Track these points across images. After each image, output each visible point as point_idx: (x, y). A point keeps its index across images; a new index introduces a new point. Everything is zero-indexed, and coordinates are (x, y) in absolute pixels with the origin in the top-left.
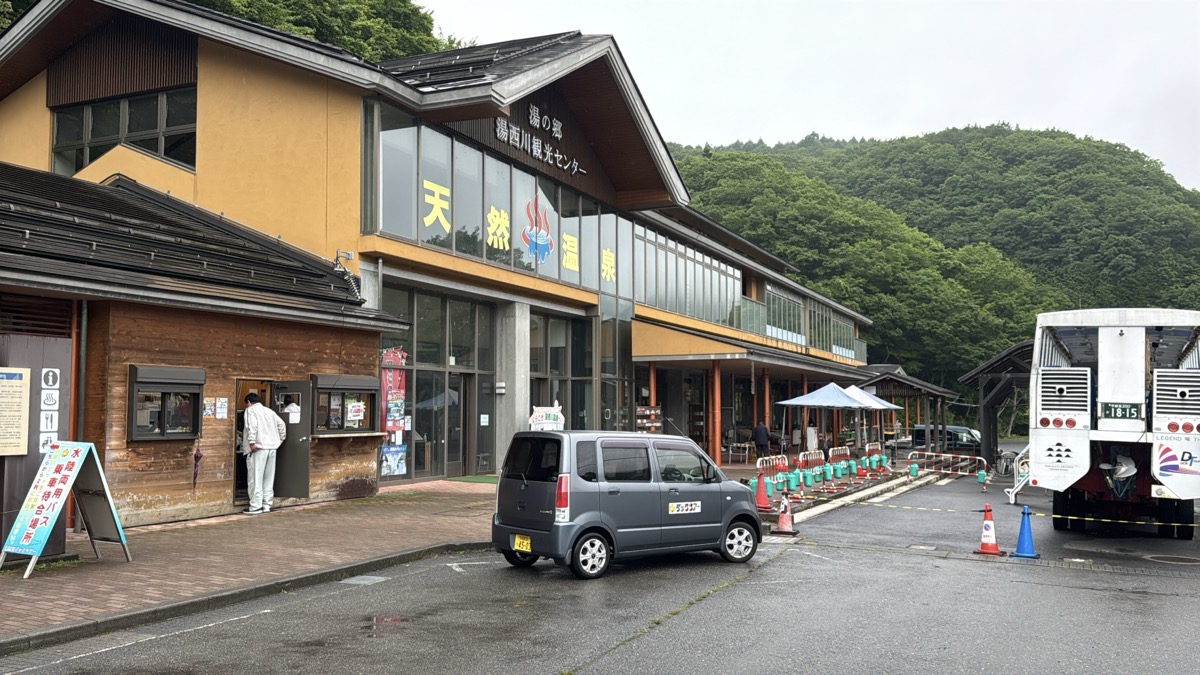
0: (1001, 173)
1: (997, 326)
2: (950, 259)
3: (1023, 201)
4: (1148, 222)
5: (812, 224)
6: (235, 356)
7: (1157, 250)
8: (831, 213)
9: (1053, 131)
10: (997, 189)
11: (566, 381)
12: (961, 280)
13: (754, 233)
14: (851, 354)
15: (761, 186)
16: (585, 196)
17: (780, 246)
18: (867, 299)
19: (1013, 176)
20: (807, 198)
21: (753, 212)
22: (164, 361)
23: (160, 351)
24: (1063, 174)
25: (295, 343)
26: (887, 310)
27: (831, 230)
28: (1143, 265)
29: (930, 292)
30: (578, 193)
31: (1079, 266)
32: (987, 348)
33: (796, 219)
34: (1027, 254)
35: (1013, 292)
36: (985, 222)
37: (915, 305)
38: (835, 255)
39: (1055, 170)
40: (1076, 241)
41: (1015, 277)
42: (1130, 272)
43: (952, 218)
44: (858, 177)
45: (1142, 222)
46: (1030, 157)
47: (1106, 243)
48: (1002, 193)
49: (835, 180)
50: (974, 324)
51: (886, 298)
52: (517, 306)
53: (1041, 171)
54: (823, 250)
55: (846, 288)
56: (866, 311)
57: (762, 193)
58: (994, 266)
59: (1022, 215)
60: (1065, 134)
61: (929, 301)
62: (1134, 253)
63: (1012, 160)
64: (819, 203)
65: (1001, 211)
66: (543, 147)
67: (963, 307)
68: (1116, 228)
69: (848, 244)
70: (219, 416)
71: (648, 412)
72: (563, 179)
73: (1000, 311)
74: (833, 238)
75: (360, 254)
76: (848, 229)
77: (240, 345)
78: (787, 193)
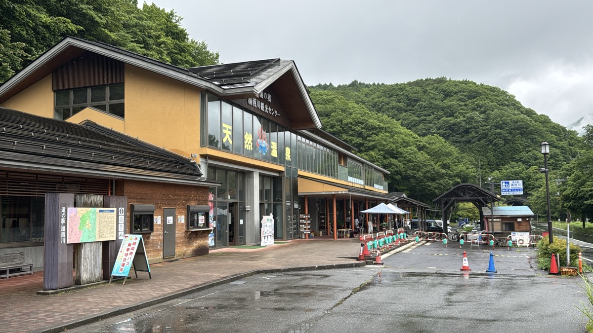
0: (442, 101)
1: (443, 174)
2: (421, 142)
3: (452, 114)
4: (508, 123)
5: (359, 126)
6: (163, 199)
7: (514, 137)
8: (367, 121)
9: (466, 81)
10: (441, 108)
11: (270, 204)
12: (426, 152)
13: (332, 130)
14: (381, 187)
15: (335, 108)
16: (279, 125)
17: (344, 136)
18: (385, 161)
19: (448, 102)
20: (356, 113)
21: (332, 120)
22: (141, 202)
23: (140, 198)
24: (470, 101)
25: (182, 193)
26: (393, 166)
27: (367, 129)
28: (507, 144)
29: (413, 158)
30: (277, 124)
31: (478, 144)
32: (439, 184)
33: (351, 123)
34: (454, 139)
35: (450, 157)
36: (435, 124)
37: (406, 164)
38: (370, 141)
39: (467, 99)
40: (477, 132)
41: (450, 150)
42: (501, 147)
43: (420, 122)
44: (377, 102)
45: (506, 124)
46: (456, 93)
47: (490, 133)
48: (443, 110)
49: (367, 104)
50: (433, 172)
51: (393, 161)
52: (254, 173)
53: (460, 100)
54: (364, 138)
55: (375, 157)
56: (384, 167)
57: (335, 112)
58: (441, 145)
59: (452, 120)
60: (472, 82)
61: (413, 162)
62: (503, 138)
63: (447, 95)
64: (362, 116)
65: (442, 119)
66: (265, 106)
67: (428, 165)
68: (494, 126)
69: (375, 135)
70: (158, 223)
71: (304, 217)
72: (272, 119)
73: (444, 166)
74: (368, 132)
75: (200, 155)
76: (375, 128)
77: (164, 195)
78: (347, 112)
